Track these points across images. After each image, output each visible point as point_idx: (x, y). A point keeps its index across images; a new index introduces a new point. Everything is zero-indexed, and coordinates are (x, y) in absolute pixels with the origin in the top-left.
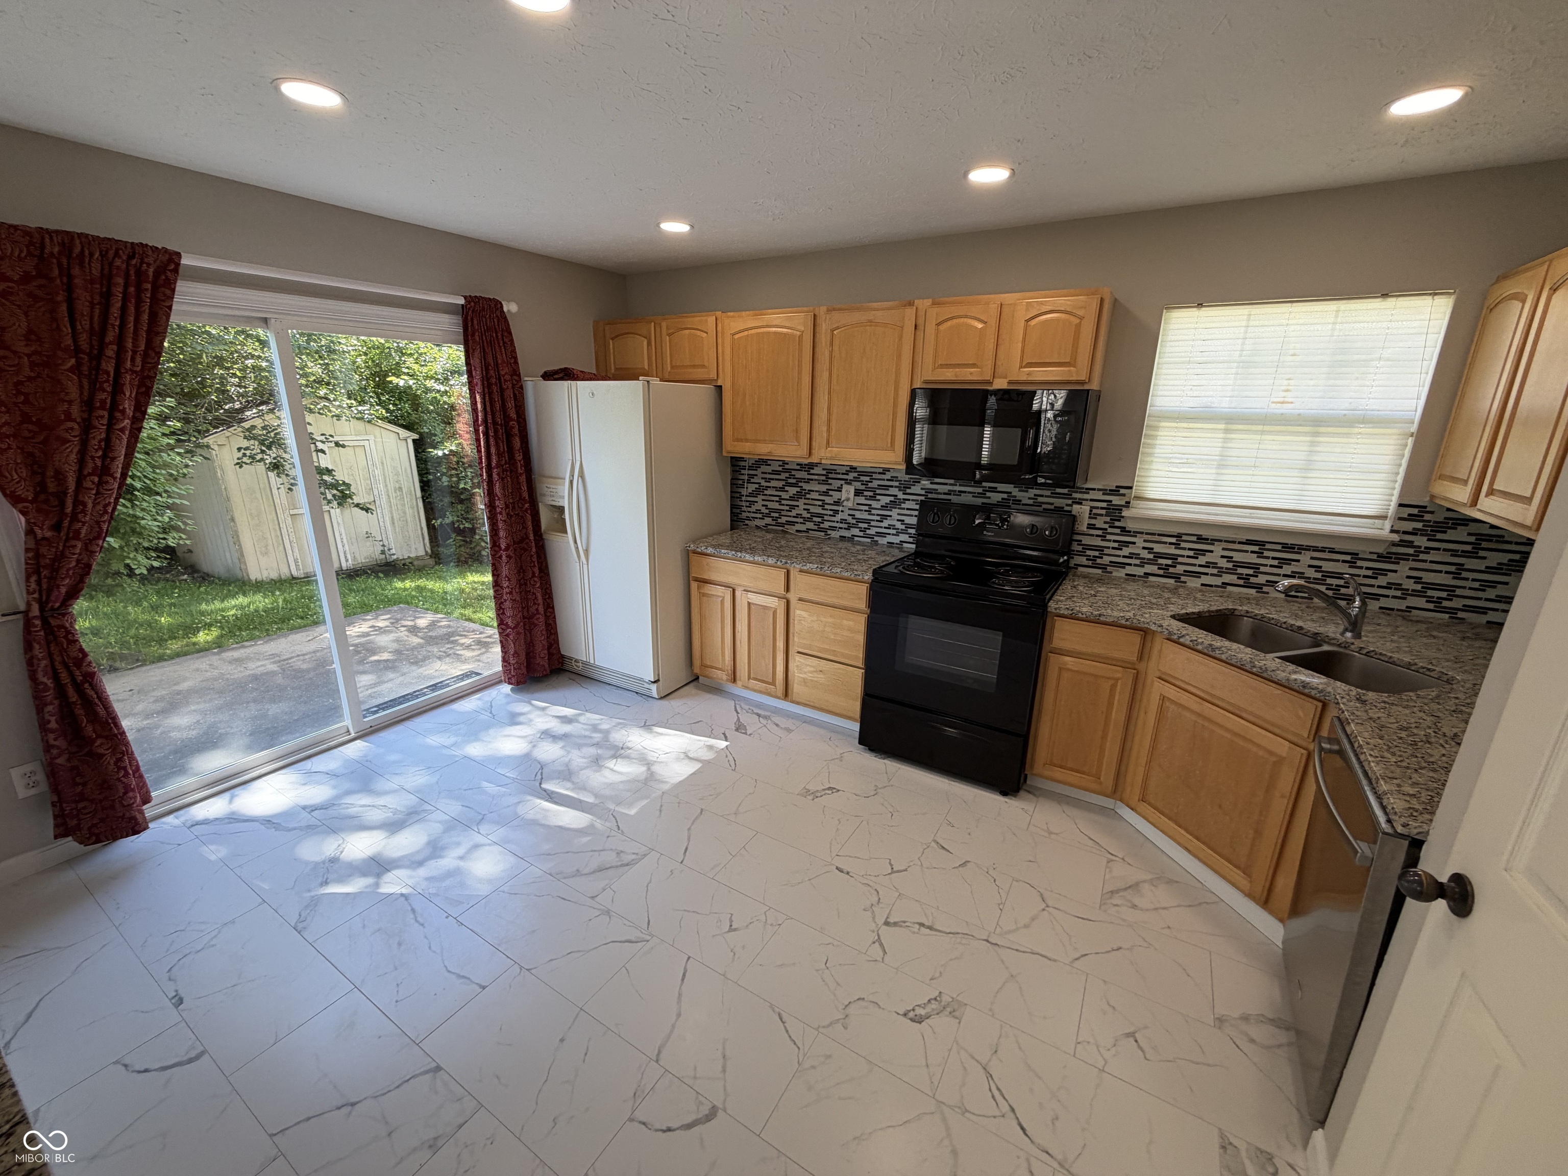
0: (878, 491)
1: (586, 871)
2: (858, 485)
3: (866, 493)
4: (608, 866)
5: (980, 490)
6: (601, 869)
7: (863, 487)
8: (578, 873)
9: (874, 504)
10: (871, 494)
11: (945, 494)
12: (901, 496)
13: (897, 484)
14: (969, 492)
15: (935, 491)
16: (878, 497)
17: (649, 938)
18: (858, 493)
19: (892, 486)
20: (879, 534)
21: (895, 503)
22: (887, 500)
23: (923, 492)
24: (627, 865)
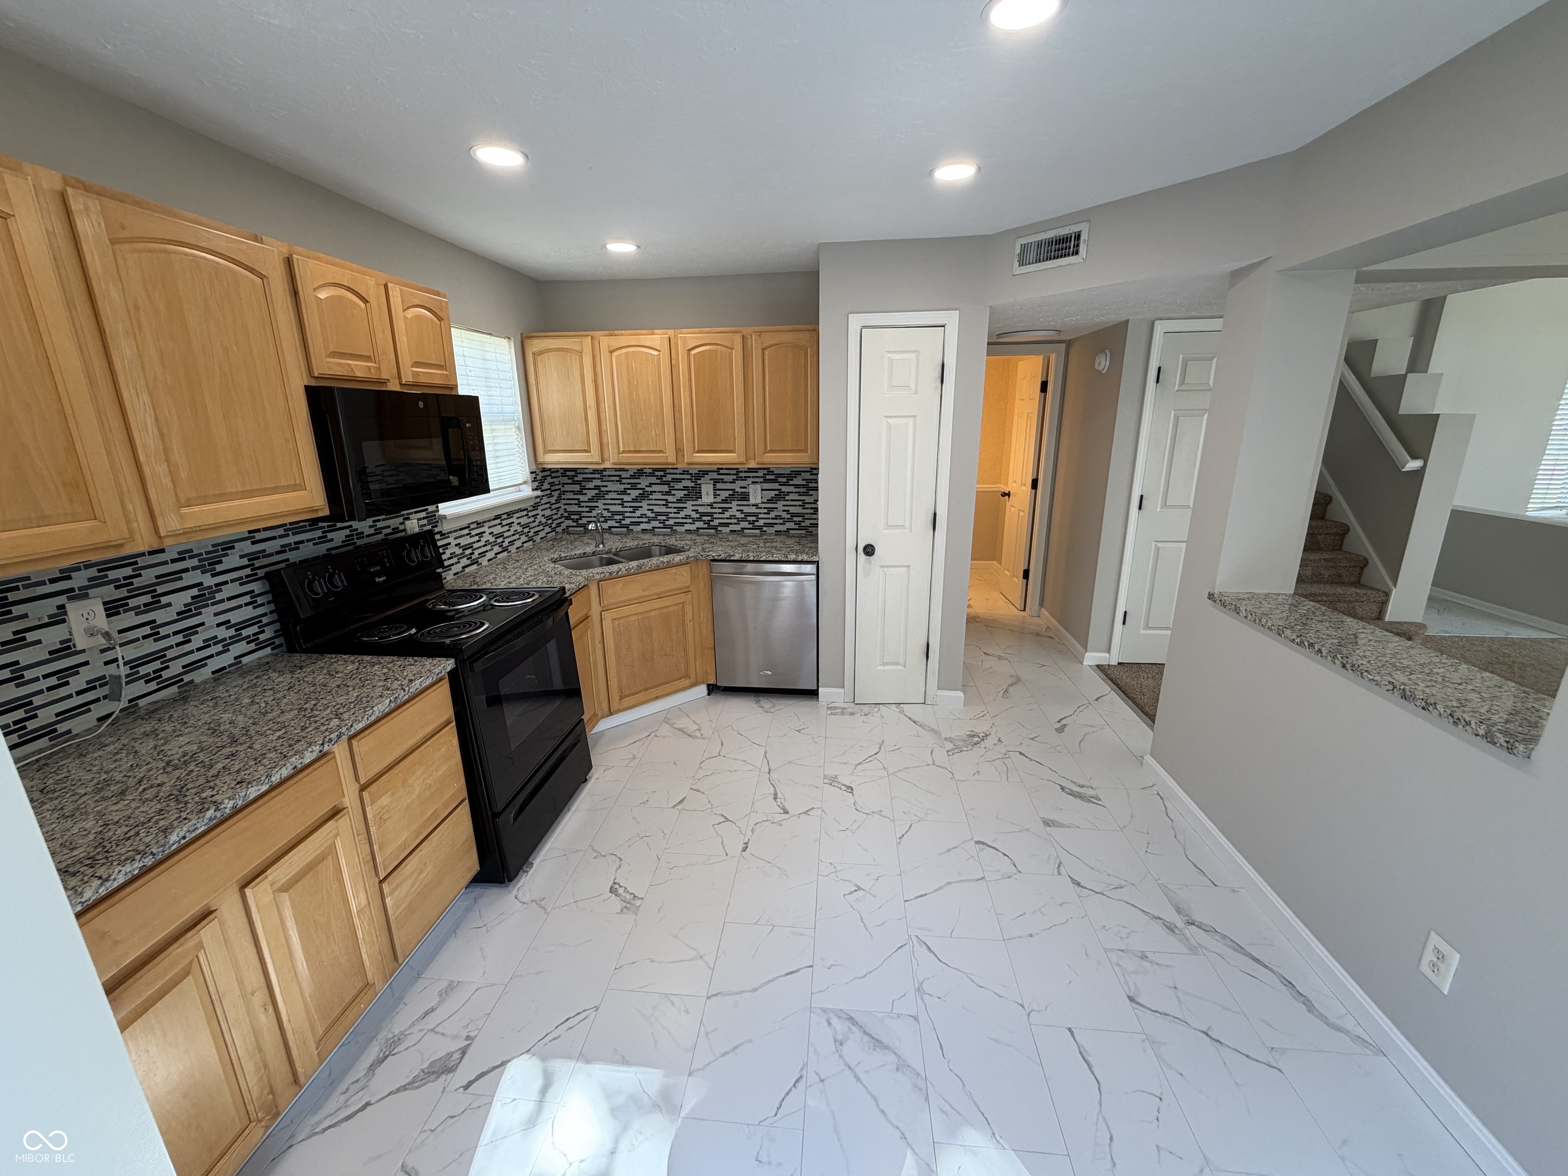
0: (160, 589)
1: (892, 1058)
2: (110, 592)
3: (132, 603)
4: (866, 1038)
5: (319, 533)
6: (878, 1044)
7: (123, 592)
8: (902, 1066)
9: (160, 616)
10: (147, 599)
11: (278, 553)
12: (209, 581)
13: (195, 562)
14: (308, 541)
15: (263, 554)
16: (164, 600)
17: (914, 938)
18: (113, 609)
19: (186, 570)
20: (190, 667)
21: (203, 598)
22: (186, 597)
23: (245, 561)
24: (851, 1019)
